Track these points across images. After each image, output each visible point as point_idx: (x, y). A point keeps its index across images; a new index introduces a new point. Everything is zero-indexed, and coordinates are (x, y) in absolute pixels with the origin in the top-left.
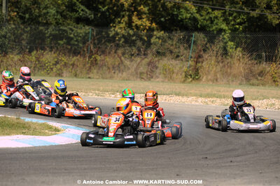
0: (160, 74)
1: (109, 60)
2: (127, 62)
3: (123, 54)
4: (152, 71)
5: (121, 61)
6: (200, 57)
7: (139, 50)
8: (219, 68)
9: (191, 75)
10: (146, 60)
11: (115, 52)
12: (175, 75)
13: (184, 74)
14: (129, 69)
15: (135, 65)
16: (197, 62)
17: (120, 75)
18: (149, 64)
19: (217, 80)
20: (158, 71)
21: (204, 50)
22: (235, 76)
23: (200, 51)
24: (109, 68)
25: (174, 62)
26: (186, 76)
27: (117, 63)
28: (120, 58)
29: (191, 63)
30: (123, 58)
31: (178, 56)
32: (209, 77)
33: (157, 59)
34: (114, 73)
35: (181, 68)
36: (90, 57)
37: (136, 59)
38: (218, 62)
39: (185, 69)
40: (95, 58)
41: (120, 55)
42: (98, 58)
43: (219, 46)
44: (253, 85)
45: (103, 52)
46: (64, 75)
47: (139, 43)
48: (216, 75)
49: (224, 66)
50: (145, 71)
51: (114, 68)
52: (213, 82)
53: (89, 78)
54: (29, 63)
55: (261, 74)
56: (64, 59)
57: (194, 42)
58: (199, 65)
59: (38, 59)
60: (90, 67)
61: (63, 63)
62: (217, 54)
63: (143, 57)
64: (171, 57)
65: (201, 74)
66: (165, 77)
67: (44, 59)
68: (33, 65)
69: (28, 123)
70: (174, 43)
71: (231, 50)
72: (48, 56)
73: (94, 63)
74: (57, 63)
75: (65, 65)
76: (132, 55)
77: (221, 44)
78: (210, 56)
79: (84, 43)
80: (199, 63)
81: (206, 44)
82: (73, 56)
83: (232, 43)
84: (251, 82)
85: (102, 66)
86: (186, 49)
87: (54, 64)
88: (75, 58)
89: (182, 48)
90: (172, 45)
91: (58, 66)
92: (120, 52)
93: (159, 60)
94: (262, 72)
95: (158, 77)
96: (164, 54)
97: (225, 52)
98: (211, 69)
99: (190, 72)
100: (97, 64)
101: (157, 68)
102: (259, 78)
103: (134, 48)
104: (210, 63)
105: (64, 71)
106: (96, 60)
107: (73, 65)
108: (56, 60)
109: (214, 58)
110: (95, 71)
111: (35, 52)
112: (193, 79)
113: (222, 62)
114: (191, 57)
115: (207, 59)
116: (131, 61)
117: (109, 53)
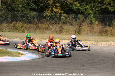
0: (64, 31)
1: (44, 26)
2: (51, 27)
3: (50, 23)
4: (61, 30)
5: (49, 26)
6: (81, 24)
7: (56, 22)
8: (89, 29)
9: (77, 32)
11: (46, 23)
12: (71, 32)
13: (74, 31)
14: (52, 29)
15: (54, 28)
16: (80, 27)
17: (48, 32)
18: (60, 27)
19: (88, 34)
20: (64, 30)
21: (83, 22)
22: (95, 32)
23: (81, 22)
24: (44, 29)
25: (70, 27)
26: (75, 32)
27: (47, 27)
29: (77, 27)
30: (49, 25)
31: (72, 24)
33: (63, 25)
34: (46, 31)
35: (73, 29)
36: (36, 25)
37: (55, 25)
38: (89, 27)
39: (75, 29)
40: (38, 25)
41: (48, 24)
42: (39, 25)
43: (89, 20)
44: (103, 36)
45: (41, 23)
46: (25, 32)
47: (56, 19)
48: (87, 32)
49: (91, 28)
50: (58, 30)
51: (45, 29)
52: (86, 34)
53: (36, 33)
54: (11, 27)
55: (106, 31)
56: (25, 25)
57: (79, 18)
58: (81, 28)
59: (14, 25)
60: (36, 29)
61: (25, 27)
62: (88, 23)
63: (57, 24)
64: (69, 24)
65: (81, 31)
66: (67, 33)
67: (17, 26)
68: (12, 28)
69: (10, 51)
70: (70, 19)
71: (94, 22)
72: (18, 24)
73: (38, 27)
74: (22, 27)
75: (26, 28)
76: (53, 24)
77: (90, 19)
78: (85, 24)
79: (33, 19)
80: (81, 27)
81: (84, 19)
82: (29, 24)
83: (94, 19)
84: (102, 35)
85: (41, 28)
86: (75, 21)
87: (21, 28)
88: (30, 25)
89: (74, 21)
90: (70, 20)
91: (23, 28)
92: (48, 22)
93: (64, 26)
94: (106, 30)
95: (64, 33)
96: (66, 23)
97: (91, 22)
98: (85, 29)
99: (77, 31)
100: (39, 27)
101: (63, 29)
102: (105, 33)
103: (54, 21)
104: (85, 27)
105: (25, 30)
106: (38, 26)
107: (29, 28)
108: (22, 26)
109: (87, 25)
110: (38, 30)
111: (13, 22)
112: (78, 33)
113: (90, 27)
114: (77, 25)
115: (84, 25)
116: (53, 26)
117: (44, 23)
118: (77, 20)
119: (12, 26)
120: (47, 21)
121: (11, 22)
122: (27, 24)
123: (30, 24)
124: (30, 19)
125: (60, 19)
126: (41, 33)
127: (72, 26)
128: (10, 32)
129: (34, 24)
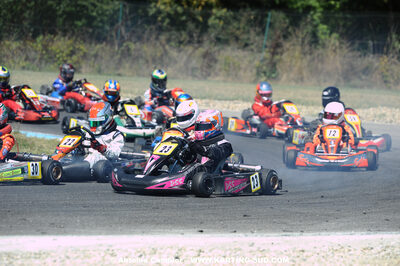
0: (220, 70)
1: (147, 49)
2: (174, 53)
3: (169, 41)
4: (209, 67)
5: (165, 51)
6: (278, 45)
7: (191, 36)
8: (305, 62)
9: (265, 73)
10: (201, 50)
11: (157, 39)
12: (241, 73)
13: (255, 71)
14: (176, 62)
15: (185, 58)
16: (274, 54)
18: (205, 55)
19: (302, 79)
20: (218, 66)
21: (285, 37)
22: (328, 74)
23: (279, 37)
24: (147, 61)
25: (240, 53)
26: (258, 74)
27: (159, 54)
28: (164, 46)
29: (266, 54)
30: (167, 47)
31: (246, 45)
32: (292, 75)
33: (216, 48)
35: (250, 62)
36: (120, 45)
37: (186, 48)
38: (305, 54)
39: (257, 63)
40: (127, 46)
41: (164, 42)
42: (132, 46)
43: (305, 31)
44: (355, 87)
45: (140, 38)
46: (83, 70)
47: (191, 26)
48: (301, 73)
49: (313, 59)
50: (198, 66)
51: (154, 60)
52: (297, 82)
53: (119, 75)
54: (33, 53)
55: (367, 71)
56: (83, 47)
57: (271, 24)
58: (277, 57)
59: (45, 47)
60: (120, 60)
61: (81, 53)
62: (303, 42)
63: (196, 45)
64: (237, 46)
65: (279, 70)
66: (228, 75)
67: (54, 48)
68: (38, 56)
69: (30, 139)
70: (242, 25)
71: (323, 37)
72: (60, 43)
73: (127, 53)
74: (72, 53)
75: (85, 56)
76: (181, 43)
77: (310, 28)
78: (294, 45)
79: (112, 25)
80: (277, 54)
81: (288, 27)
82: (96, 44)
83: (325, 27)
84: (352, 82)
85: (136, 58)
86: (258, 34)
87: (68, 55)
88: (98, 46)
89: (252, 33)
90: (238, 29)
91: (75, 58)
92: (163, 38)
93: (219, 51)
94: (367, 68)
95: (217, 75)
96: (226, 42)
97: (315, 40)
98: (294, 63)
99: (264, 68)
100: (130, 55)
101: (216, 61)
102: (363, 77)
103: (183, 32)
104: (293, 54)
105: (83, 65)
106: (129, 50)
107: (96, 56)
108: (71, 48)
109: (298, 48)
110: (127, 65)
111: (41, 37)
112: (269, 78)
113: (311, 54)
114: (266, 47)
115: (288, 49)
116: (180, 51)
117: (148, 40)
118: (264, 31)
119: (36, 51)
120: (159, 34)
121: (35, 36)
122: (91, 43)
123: (102, 43)
124: (100, 24)
125: (204, 27)
126: (139, 75)
127: (246, 53)
128: (28, 69)
129: (112, 44)
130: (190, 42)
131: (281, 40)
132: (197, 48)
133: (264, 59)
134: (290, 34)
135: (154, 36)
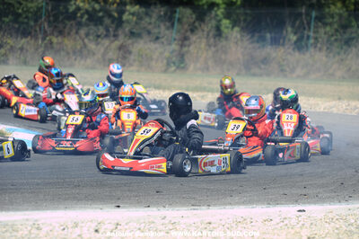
0: (134, 60)
1: (68, 43)
2: (92, 46)
3: (87, 35)
4: (124, 58)
5: (85, 45)
6: (186, 38)
7: (108, 30)
8: (210, 53)
9: (174, 63)
10: (117, 43)
11: (77, 33)
12: (153, 63)
13: (165, 61)
14: (94, 54)
15: (102, 50)
16: (182, 46)
17: (82, 62)
18: (120, 48)
19: (208, 69)
20: (132, 57)
21: (192, 31)
22: (231, 64)
23: (187, 31)
24: (68, 53)
25: (153, 46)
26: (168, 64)
27: (79, 47)
28: (83, 40)
29: (175, 46)
30: (86, 40)
31: (157, 38)
32: (198, 65)
33: (130, 41)
34: (75, 59)
35: (161, 53)
36: (43, 39)
37: (103, 41)
38: (210, 46)
39: (167, 54)
40: (50, 40)
41: (83, 36)
42: (55, 40)
43: (210, 25)
44: (255, 75)
45: (61, 33)
46: (10, 62)
47: (107, 21)
48: (206, 63)
49: (217, 51)
51: (74, 53)
52: (203, 71)
55: (265, 61)
56: (10, 41)
57: (179, 19)
58: (185, 49)
60: (44, 52)
61: (9, 47)
62: (208, 35)
63: (112, 39)
64: (149, 39)
65: (187, 61)
66: (141, 65)
70: (153, 20)
71: (226, 31)
73: (50, 46)
75: (12, 49)
76: (98, 36)
77: (214, 23)
78: (200, 38)
79: (36, 21)
80: (185, 46)
81: (194, 22)
82: (22, 38)
83: (228, 21)
84: (252, 71)
85: (58, 51)
86: (168, 28)
88: (24, 40)
89: (163, 27)
90: (150, 24)
91: (2, 51)
92: (82, 32)
93: (133, 44)
94: (265, 58)
95: (131, 65)
96: (139, 36)
97: (219, 33)
98: (200, 54)
99: (174, 59)
100: (52, 48)
101: (130, 53)
102: (263, 66)
103: (100, 27)
104: (199, 46)
105: (10, 57)
106: (51, 43)
107: (22, 49)
109: (204, 40)
112: (178, 68)
113: (215, 46)
114: (175, 40)
115: (194, 42)
116: (98, 44)
117: (69, 34)
118: (173, 25)
120: (78, 29)
122: (17, 38)
123: (27, 37)
124: (26, 20)
125: (119, 23)
127: (157, 45)
129: (36, 39)
130: (106, 36)
131: (189, 33)
132: (113, 42)
133: (173, 51)
134: (196, 28)
135: (74, 31)
